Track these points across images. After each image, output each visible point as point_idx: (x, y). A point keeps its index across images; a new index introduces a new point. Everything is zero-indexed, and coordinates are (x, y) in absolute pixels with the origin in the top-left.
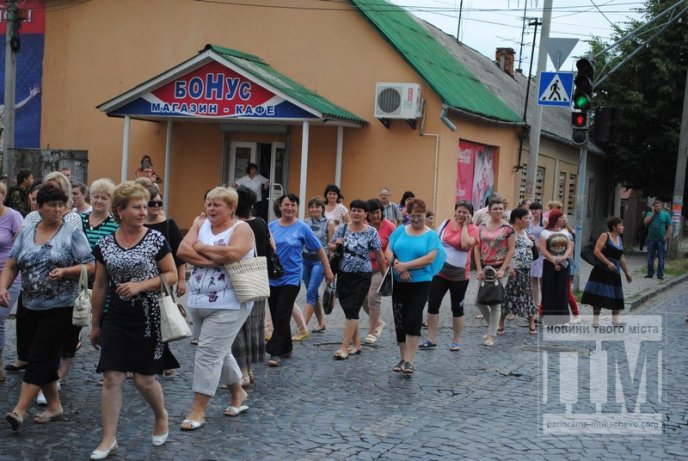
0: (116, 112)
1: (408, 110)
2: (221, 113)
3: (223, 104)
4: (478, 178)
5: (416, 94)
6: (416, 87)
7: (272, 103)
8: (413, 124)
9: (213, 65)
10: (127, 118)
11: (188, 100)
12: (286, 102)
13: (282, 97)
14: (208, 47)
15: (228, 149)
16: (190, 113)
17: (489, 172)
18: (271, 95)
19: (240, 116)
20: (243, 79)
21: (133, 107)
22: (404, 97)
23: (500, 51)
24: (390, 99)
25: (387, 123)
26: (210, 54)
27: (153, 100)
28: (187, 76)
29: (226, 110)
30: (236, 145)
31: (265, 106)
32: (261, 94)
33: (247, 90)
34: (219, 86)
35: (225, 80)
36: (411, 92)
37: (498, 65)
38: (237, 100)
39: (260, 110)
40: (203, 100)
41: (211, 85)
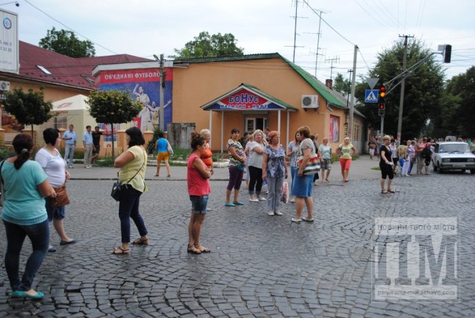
0: (206, 109)
1: (314, 105)
2: (247, 108)
3: (247, 105)
4: (334, 128)
5: (317, 99)
6: (317, 96)
7: (267, 103)
8: (315, 109)
9: (244, 91)
10: (211, 111)
11: (235, 104)
12: (272, 103)
13: (270, 101)
14: (242, 84)
15: (245, 121)
16: (235, 108)
17: (337, 126)
18: (266, 101)
19: (254, 109)
20: (255, 95)
21: (214, 107)
22: (313, 100)
23: (327, 81)
24: (307, 101)
25: (306, 109)
26: (243, 87)
27: (221, 104)
28: (234, 95)
29: (249, 107)
30: (247, 119)
31: (264, 105)
32: (262, 101)
33: (257, 99)
34: (246, 98)
35: (248, 96)
36: (315, 98)
37: (327, 85)
38: (253, 103)
39: (262, 106)
40: (240, 103)
41: (243, 98)
